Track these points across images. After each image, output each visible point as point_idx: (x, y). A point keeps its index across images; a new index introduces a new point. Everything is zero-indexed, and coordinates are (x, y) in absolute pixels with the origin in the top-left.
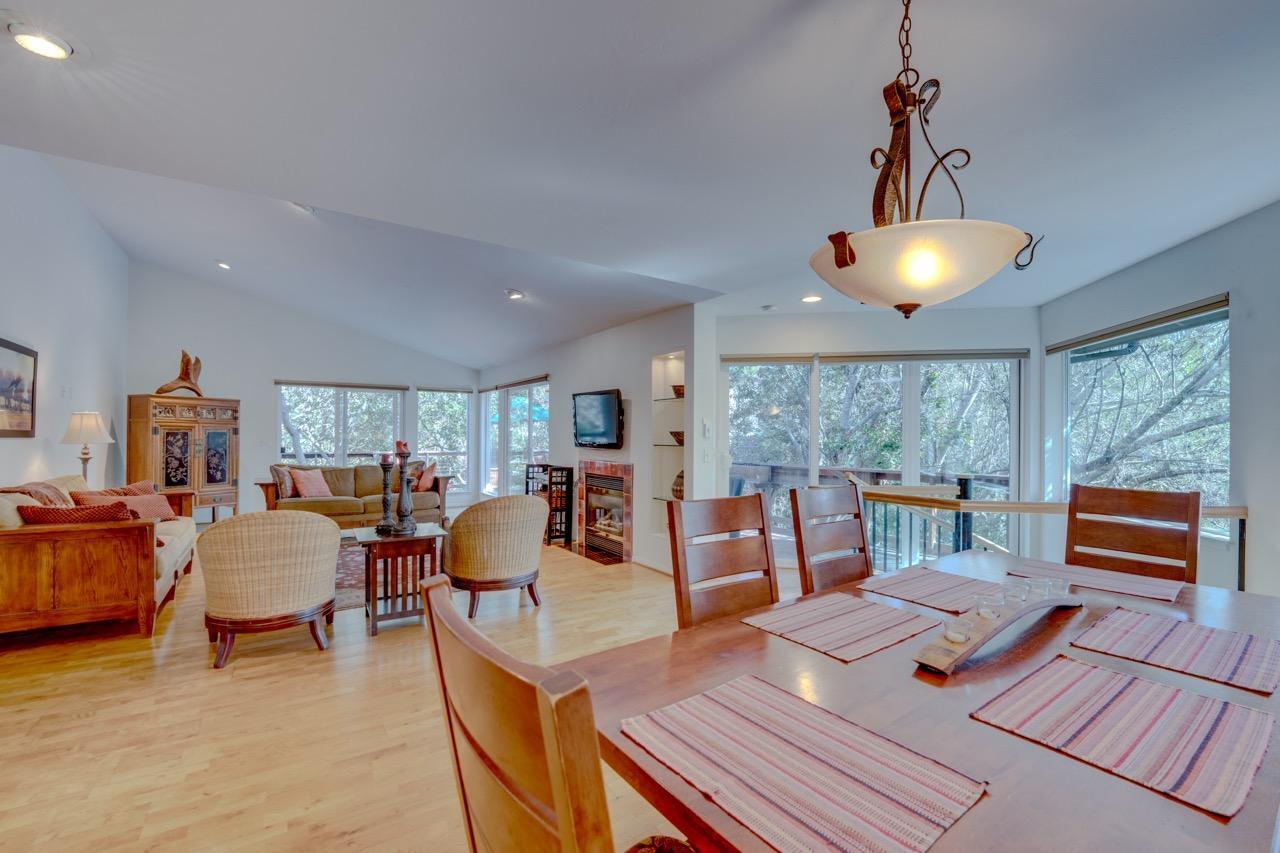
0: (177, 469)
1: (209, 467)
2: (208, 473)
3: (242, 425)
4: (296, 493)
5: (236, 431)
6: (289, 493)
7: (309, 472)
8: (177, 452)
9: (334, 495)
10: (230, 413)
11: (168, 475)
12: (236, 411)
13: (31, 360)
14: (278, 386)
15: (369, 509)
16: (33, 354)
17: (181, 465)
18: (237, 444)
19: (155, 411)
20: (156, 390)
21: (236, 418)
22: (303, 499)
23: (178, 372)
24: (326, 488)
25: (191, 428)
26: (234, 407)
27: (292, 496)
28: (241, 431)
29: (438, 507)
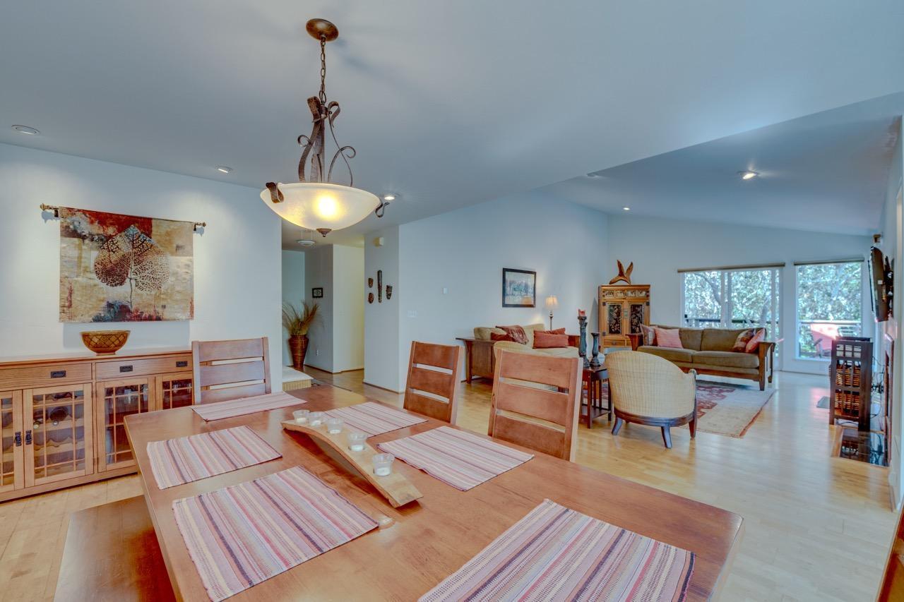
0: (615, 325)
1: (632, 325)
2: (632, 328)
3: (652, 300)
4: (655, 343)
5: (648, 304)
6: (651, 343)
7: (668, 331)
8: (615, 315)
9: (684, 348)
10: (644, 293)
11: (610, 327)
12: (648, 292)
13: (533, 275)
14: (681, 274)
15: (696, 360)
16: (535, 273)
17: (617, 323)
18: (649, 311)
19: (603, 294)
20: (609, 282)
21: (648, 296)
22: (658, 347)
23: (617, 272)
24: (678, 342)
25: (622, 303)
26: (646, 288)
27: (653, 345)
28: (651, 304)
29: (758, 368)
